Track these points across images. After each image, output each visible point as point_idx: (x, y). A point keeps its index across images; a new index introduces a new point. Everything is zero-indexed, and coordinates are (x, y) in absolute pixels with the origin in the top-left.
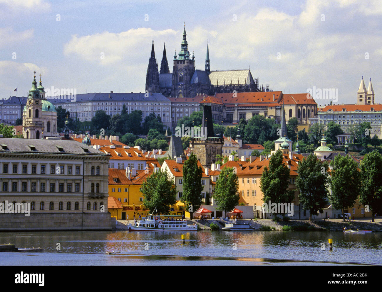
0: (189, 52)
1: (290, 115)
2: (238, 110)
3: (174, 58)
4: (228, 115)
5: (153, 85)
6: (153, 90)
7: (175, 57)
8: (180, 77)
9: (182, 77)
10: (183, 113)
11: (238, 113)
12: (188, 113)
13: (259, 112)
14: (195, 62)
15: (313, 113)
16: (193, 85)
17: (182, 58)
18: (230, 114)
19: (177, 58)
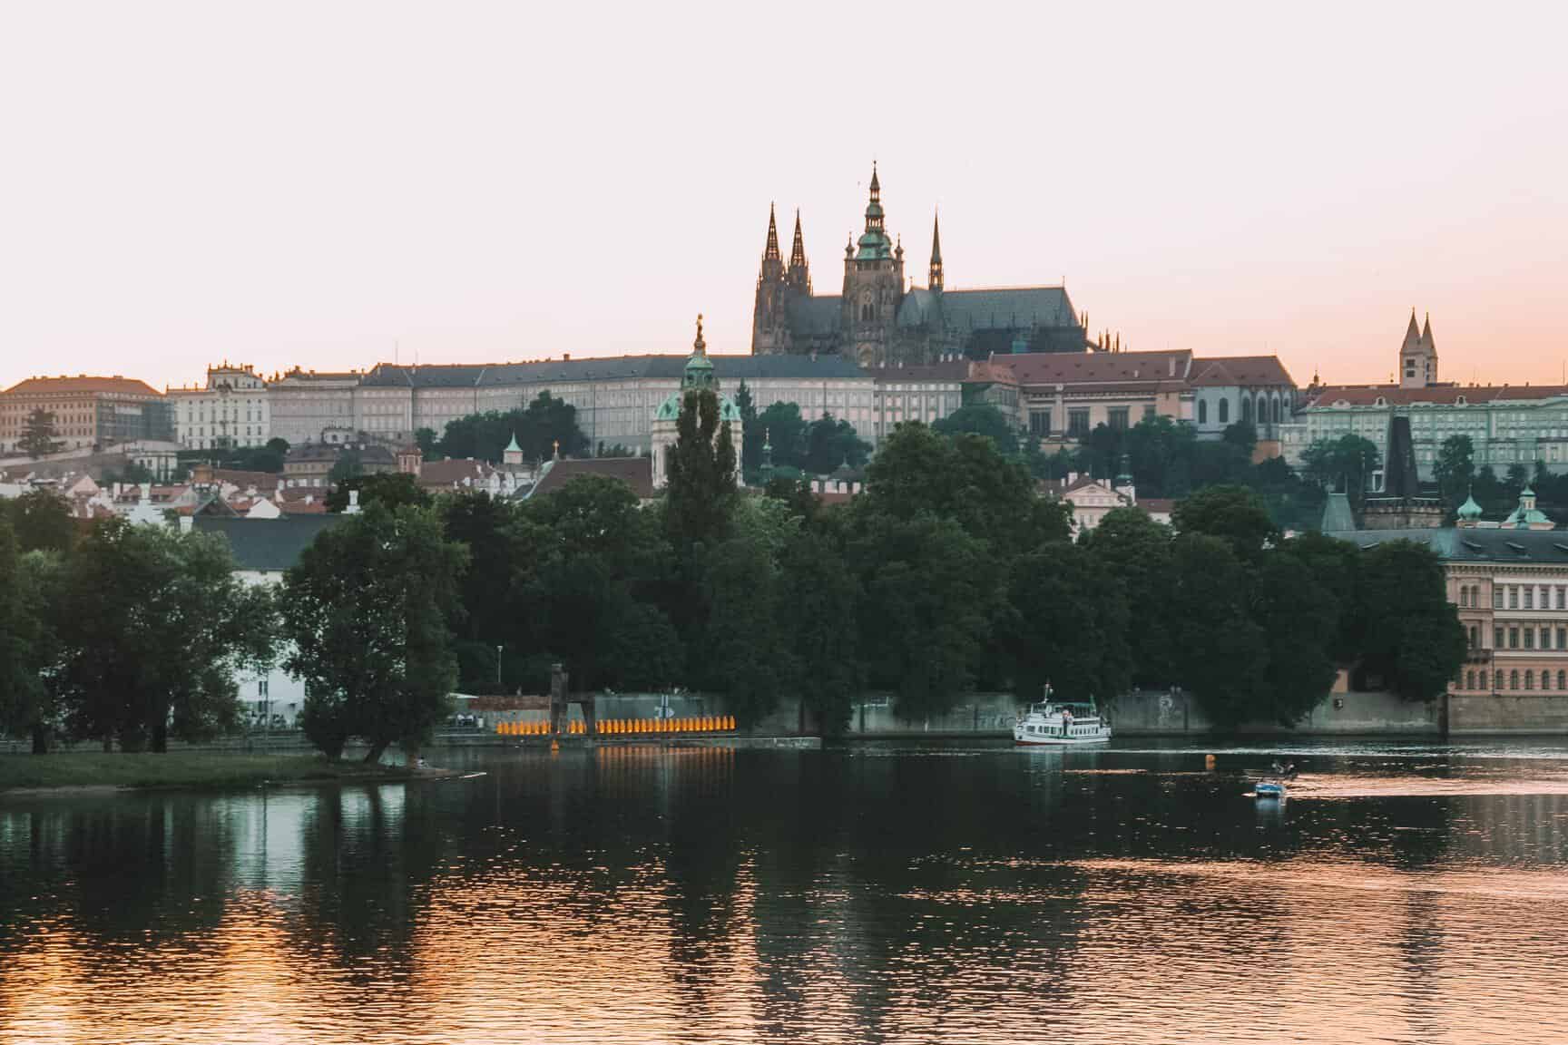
0: (888, 239)
1: (1223, 416)
2: (1064, 402)
3: (844, 254)
4: (1034, 417)
5: (776, 329)
6: (776, 342)
7: (850, 250)
8: (865, 306)
9: (871, 306)
10: (920, 409)
11: (1066, 411)
12: (936, 409)
13: (1128, 407)
14: (904, 265)
15: (1287, 410)
16: (906, 330)
17: (872, 254)
18: (1040, 411)
19: (855, 254)
